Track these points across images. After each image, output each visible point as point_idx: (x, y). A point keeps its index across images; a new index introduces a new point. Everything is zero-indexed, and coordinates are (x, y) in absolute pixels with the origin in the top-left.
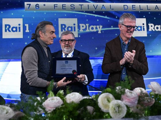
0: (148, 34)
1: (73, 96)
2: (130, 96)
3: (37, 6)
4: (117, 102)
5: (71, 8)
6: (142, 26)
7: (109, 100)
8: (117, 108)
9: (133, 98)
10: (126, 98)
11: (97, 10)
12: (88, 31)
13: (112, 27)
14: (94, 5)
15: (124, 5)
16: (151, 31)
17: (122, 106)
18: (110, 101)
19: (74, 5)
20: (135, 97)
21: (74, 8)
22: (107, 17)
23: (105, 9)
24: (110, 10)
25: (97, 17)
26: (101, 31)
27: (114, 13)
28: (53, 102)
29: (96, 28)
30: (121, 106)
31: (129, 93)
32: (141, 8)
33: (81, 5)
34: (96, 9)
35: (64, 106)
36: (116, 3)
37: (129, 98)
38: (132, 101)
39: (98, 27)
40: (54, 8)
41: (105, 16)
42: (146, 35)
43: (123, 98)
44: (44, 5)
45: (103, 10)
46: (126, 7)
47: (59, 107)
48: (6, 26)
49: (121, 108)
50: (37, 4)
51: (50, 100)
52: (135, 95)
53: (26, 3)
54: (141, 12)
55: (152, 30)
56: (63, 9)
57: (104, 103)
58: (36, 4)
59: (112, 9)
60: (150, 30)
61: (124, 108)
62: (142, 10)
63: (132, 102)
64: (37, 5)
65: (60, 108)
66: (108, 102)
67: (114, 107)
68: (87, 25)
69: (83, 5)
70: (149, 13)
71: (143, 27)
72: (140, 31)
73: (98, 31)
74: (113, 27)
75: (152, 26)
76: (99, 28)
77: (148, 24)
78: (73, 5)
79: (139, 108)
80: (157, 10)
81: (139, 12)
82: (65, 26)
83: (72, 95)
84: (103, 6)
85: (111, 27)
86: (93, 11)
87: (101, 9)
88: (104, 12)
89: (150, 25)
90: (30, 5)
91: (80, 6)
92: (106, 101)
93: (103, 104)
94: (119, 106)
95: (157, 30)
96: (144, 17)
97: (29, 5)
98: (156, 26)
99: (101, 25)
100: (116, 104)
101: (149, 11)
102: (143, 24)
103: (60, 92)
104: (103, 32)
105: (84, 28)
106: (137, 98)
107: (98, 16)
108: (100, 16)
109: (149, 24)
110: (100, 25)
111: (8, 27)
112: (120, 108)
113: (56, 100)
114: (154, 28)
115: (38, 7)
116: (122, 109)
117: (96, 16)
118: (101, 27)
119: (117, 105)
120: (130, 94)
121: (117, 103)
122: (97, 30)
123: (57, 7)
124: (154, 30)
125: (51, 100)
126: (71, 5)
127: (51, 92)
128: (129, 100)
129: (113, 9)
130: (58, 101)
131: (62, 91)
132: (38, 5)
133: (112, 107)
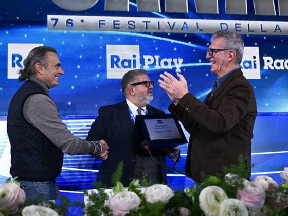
0: (262, 76)
1: (157, 190)
2: (253, 191)
3: (69, 23)
4: (232, 202)
5: (129, 27)
6: (253, 60)
7: (218, 198)
8: (234, 212)
9: (257, 195)
10: (245, 195)
11: (173, 31)
12: (157, 67)
13: (200, 61)
14: (168, 22)
15: (221, 24)
16: (267, 70)
17: (242, 208)
18: (220, 200)
19: (134, 23)
20: (260, 193)
21: (133, 27)
22: (192, 43)
23: (188, 30)
24: (197, 32)
25: (174, 43)
26: (181, 68)
27: (203, 37)
28: (126, 201)
29: (173, 63)
30: (240, 209)
31: (251, 186)
32: (250, 30)
33: (147, 22)
34: (172, 29)
35: (143, 207)
36: (207, 19)
37: (250, 195)
38: (257, 200)
39: (175, 60)
40: (100, 26)
41: (188, 42)
42: (259, 77)
43: (240, 194)
44: (82, 21)
45: (185, 31)
46: (224, 27)
47: (135, 209)
48: (14, 56)
49: (240, 212)
50: (70, 19)
51: (119, 198)
52: (260, 189)
53: (49, 17)
54: (249, 35)
55: (269, 68)
56: (114, 28)
57: (209, 203)
58: (67, 19)
59: (200, 30)
60: (266, 68)
61: (245, 213)
62: (251, 33)
63: (256, 203)
64: (70, 21)
65: (136, 211)
66: (216, 201)
67: (227, 210)
68: (157, 57)
69: (149, 22)
70: (265, 38)
71: (254, 62)
72: (249, 69)
73: (176, 68)
74: (202, 62)
75: (269, 61)
76: (178, 62)
77: (262, 58)
78: (133, 21)
79: (264, 212)
80: (278, 33)
81: (246, 35)
82: (118, 59)
83: (155, 189)
84: (185, 25)
85: (198, 62)
86: (167, 33)
87: (182, 29)
88: (186, 35)
89: (266, 58)
90: (57, 20)
91: (145, 23)
92: (214, 200)
93: (209, 206)
94: (236, 210)
95: (277, 68)
96: (256, 44)
97: (54, 21)
98: (277, 61)
99: (181, 58)
100: (231, 206)
101: (265, 34)
102: (254, 57)
103: (133, 184)
104: (184, 70)
105: (152, 62)
106: (264, 195)
107: (176, 41)
108: (180, 42)
109: (264, 58)
110: (179, 58)
111: (17, 58)
112: (238, 212)
113: (130, 197)
114: (273, 65)
115: (70, 25)
116: (241, 214)
117: (172, 41)
118: (181, 60)
119: (232, 208)
120: (253, 188)
121: (233, 204)
122: (174, 66)
123: (104, 24)
124: (272, 68)
125: (121, 198)
126: (128, 23)
127: (120, 183)
128: (251, 198)
129: (202, 30)
130: (133, 199)
131: (138, 181)
132: (72, 20)
133: (225, 211)
